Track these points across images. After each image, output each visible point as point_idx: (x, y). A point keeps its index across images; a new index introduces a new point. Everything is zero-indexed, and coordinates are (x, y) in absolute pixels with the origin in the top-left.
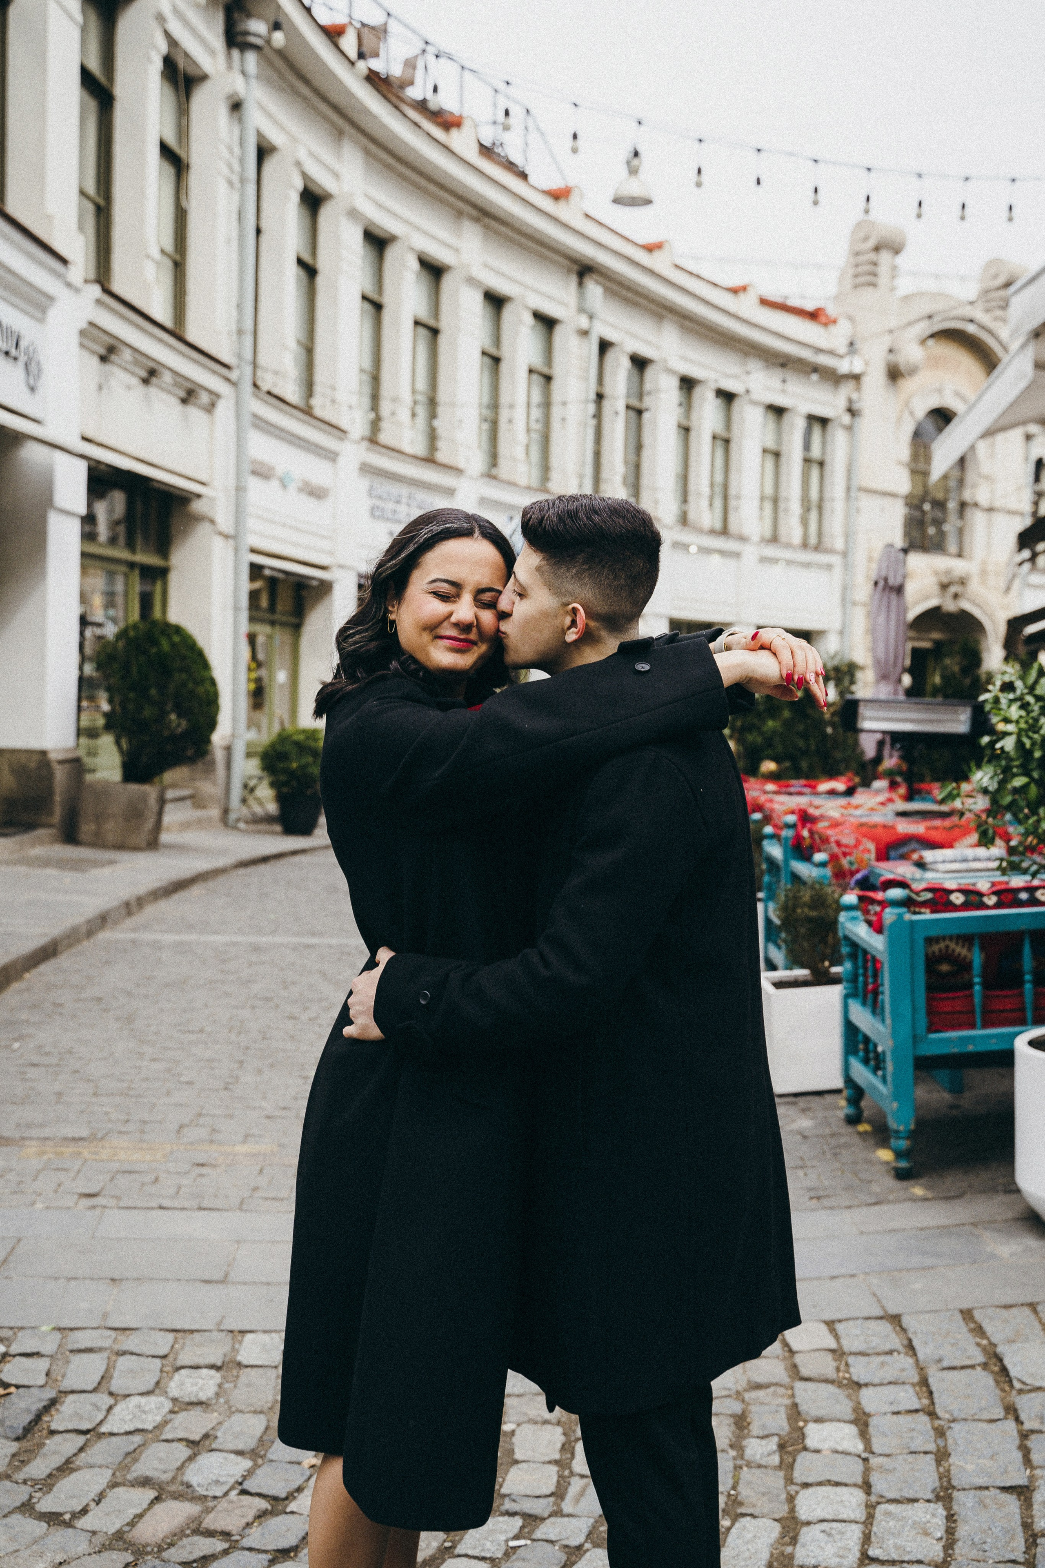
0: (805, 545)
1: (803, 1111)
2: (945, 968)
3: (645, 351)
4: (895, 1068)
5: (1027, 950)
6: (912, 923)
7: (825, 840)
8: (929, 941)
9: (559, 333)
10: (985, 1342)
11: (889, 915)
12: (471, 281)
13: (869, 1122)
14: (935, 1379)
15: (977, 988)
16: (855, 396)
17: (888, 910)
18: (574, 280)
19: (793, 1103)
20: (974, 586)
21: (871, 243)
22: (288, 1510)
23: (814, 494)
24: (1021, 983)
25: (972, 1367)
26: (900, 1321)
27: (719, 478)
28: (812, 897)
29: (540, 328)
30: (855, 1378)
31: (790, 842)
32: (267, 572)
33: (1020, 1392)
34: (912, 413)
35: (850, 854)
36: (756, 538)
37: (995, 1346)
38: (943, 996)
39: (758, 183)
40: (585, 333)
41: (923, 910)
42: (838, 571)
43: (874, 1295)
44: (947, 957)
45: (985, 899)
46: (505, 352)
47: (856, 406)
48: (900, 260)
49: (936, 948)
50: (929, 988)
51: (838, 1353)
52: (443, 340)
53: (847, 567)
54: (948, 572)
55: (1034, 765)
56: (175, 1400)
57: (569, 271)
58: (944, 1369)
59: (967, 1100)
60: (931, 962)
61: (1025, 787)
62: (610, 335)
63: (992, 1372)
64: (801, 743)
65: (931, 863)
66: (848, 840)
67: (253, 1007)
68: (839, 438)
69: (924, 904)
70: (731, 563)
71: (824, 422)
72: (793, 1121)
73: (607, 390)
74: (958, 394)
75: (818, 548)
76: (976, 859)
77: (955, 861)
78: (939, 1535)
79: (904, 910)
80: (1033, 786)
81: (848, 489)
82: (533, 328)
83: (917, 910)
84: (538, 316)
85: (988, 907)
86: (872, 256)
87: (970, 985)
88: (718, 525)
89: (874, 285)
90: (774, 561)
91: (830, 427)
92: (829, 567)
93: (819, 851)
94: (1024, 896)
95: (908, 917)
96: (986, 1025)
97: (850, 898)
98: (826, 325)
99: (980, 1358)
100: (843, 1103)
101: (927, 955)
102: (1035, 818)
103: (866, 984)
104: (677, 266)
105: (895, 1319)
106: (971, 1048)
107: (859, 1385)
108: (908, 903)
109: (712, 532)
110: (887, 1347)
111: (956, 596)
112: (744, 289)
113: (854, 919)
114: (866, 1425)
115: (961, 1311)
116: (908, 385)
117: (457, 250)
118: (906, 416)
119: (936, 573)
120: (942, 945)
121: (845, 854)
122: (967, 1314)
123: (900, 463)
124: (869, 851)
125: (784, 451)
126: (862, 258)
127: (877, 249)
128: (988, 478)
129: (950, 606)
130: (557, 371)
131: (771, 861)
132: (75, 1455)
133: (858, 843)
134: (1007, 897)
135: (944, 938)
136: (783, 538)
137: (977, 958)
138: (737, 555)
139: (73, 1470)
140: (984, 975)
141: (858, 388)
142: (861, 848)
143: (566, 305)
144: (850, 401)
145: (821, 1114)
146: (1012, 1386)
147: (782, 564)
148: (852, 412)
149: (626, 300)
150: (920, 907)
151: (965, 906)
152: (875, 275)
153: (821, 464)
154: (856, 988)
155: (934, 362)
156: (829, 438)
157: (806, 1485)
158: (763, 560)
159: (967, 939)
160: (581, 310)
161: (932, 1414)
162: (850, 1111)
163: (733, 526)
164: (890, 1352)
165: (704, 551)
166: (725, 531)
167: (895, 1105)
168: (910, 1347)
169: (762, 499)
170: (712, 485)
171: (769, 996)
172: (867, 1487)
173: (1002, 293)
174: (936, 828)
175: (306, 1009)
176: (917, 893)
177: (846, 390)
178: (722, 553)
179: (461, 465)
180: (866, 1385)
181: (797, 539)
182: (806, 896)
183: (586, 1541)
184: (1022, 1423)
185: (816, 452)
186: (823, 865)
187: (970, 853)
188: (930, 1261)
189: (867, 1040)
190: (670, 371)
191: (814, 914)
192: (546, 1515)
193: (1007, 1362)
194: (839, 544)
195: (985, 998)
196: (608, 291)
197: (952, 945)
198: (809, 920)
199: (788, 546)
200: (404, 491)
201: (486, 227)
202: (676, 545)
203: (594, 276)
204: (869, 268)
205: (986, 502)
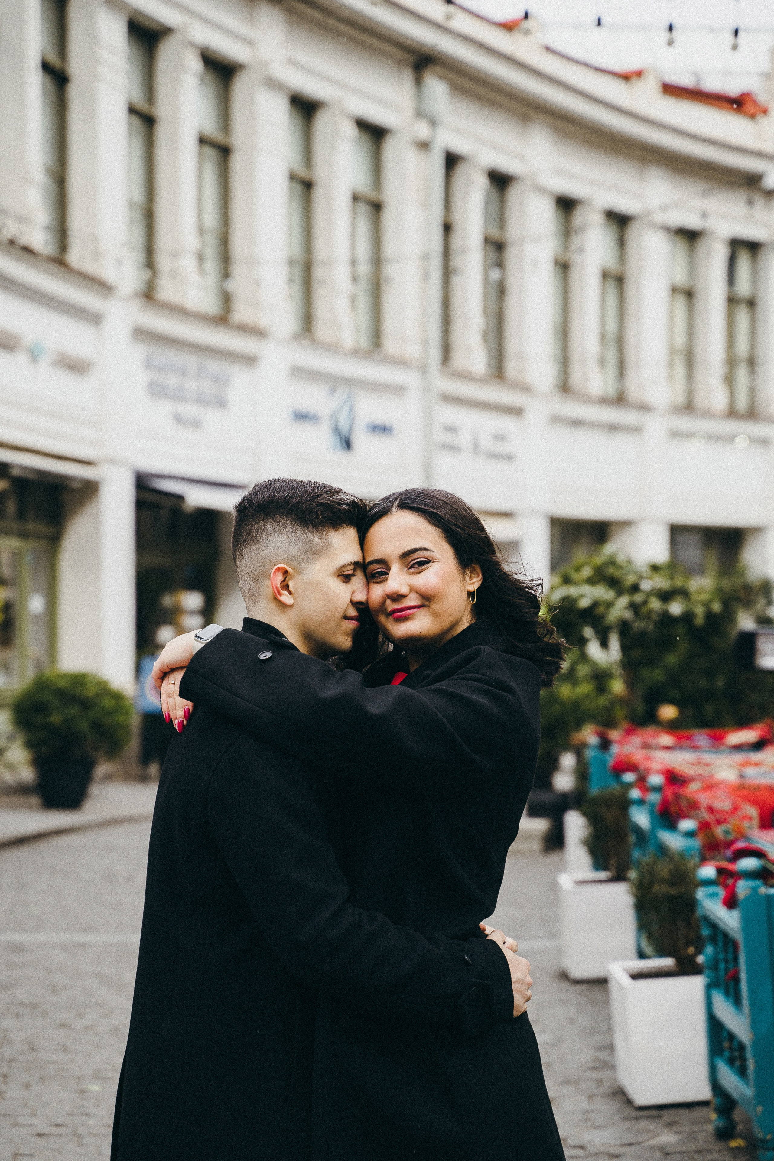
0: (732, 413)
1: (669, 1125)
4: (757, 1066)
6: (769, 898)
7: (694, 805)
11: (743, 887)
12: (272, 83)
13: (743, 1137)
17: (742, 883)
18: (407, 76)
19: (654, 1117)
23: (742, 347)
27: (611, 326)
28: (671, 872)
29: (366, 141)
31: (657, 808)
32: (15, 472)
35: (725, 821)
36: (663, 406)
39: (599, 24)
40: (424, 146)
52: (237, 162)
57: (400, 63)
62: (460, 146)
64: (704, 683)
66: (724, 804)
67: (17, 1015)
70: (630, 441)
71: (753, 248)
72: (655, 1136)
73: (457, 218)
75: (751, 414)
79: (757, 883)
82: (355, 142)
83: (773, 882)
84: (362, 125)
88: (612, 392)
90: (690, 436)
91: (763, 253)
92: (766, 442)
93: (686, 816)
95: (764, 890)
97: (708, 871)
98: (752, 116)
100: (714, 1116)
103: (726, 971)
104: (548, 49)
108: (764, 875)
109: (604, 401)
112: (639, 74)
113: (713, 895)
117: (251, 42)
121: (719, 822)
124: (750, 818)
125: (700, 289)
130: (390, 196)
131: (638, 831)
133: (735, 809)
136: (701, 401)
138: (636, 430)
142: (739, 814)
145: (688, 1129)
147: (699, 438)
149: (480, 99)
153: (751, 303)
154: (718, 977)
156: (761, 268)
158: (676, 435)
162: (721, 1123)
163: (632, 392)
166: (620, 399)
167: (760, 1109)
169: (672, 351)
170: (602, 337)
171: (622, 989)
175: (81, 1016)
176: (773, 864)
181: (720, 405)
182: (664, 870)
185: (743, 287)
186: (690, 834)
189: (731, 1036)
190: (540, 190)
191: (673, 891)
196: (456, 89)
198: (669, 898)
199: (708, 414)
200: (190, 361)
202: (556, 420)
203: (437, 69)
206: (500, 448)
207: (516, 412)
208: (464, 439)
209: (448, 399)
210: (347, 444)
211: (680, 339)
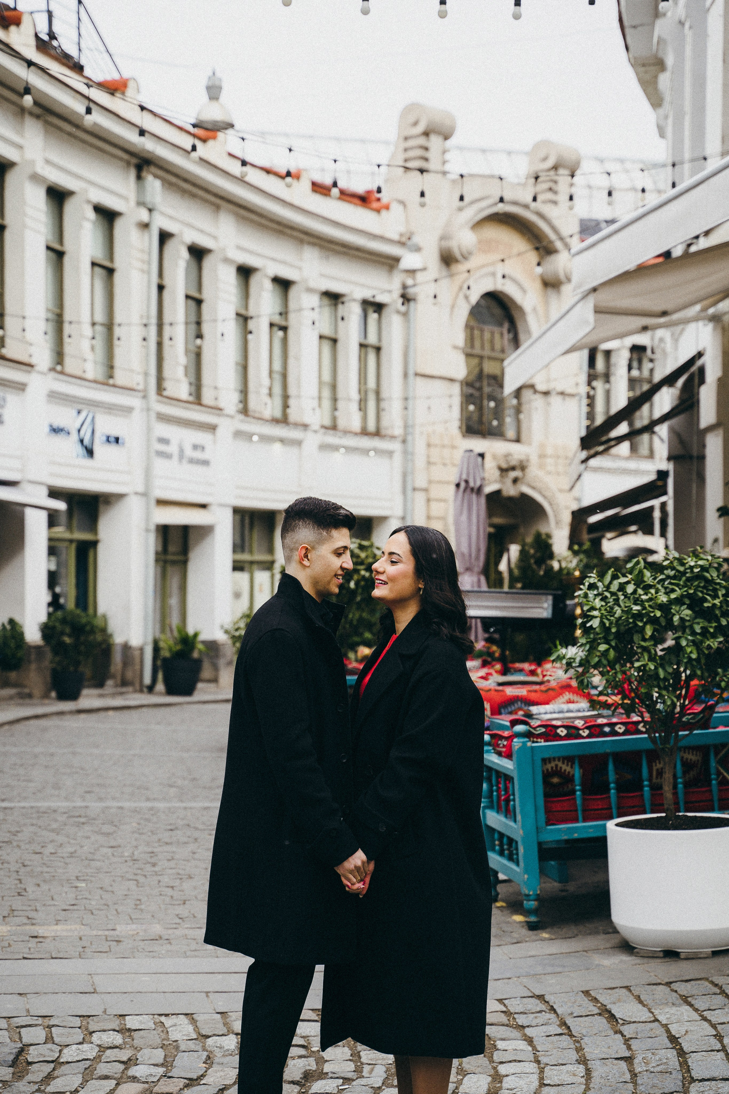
0: (364, 432)
2: (555, 780)
3: (204, 242)
4: (525, 851)
5: (611, 767)
6: (532, 747)
8: (544, 761)
9: (119, 225)
10: (599, 1005)
11: (516, 745)
12: (34, 177)
13: (503, 901)
14: (570, 1021)
15: (578, 793)
16: (408, 283)
17: (515, 740)
18: (132, 174)
20: (533, 471)
21: (420, 128)
22: (201, 1083)
23: (371, 383)
24: (608, 790)
25: (593, 1015)
26: (544, 998)
27: (277, 366)
29: (101, 221)
30: (520, 1024)
33: (623, 1024)
34: (466, 298)
36: (316, 427)
37: (605, 1006)
38: (555, 799)
40: (146, 226)
41: (539, 740)
42: (398, 458)
43: (525, 986)
44: (557, 772)
45: (581, 732)
46: (68, 246)
47: (411, 291)
48: (449, 146)
49: (549, 766)
50: (546, 795)
51: (507, 1013)
53: (407, 454)
54: (507, 456)
55: (611, 637)
56: (99, 1046)
57: (128, 163)
58: (575, 1017)
59: (572, 887)
60: (547, 776)
61: (607, 651)
62: (170, 227)
63: (605, 1018)
65: (536, 714)
68: (394, 324)
69: (540, 736)
70: (294, 451)
71: (379, 307)
73: (167, 282)
74: (512, 279)
75: (377, 433)
76: (569, 711)
77: (554, 713)
78: (582, 1075)
79: (526, 739)
80: (611, 650)
81: (406, 375)
82: (94, 223)
83: (535, 740)
84: (99, 210)
85: (583, 737)
86: (422, 141)
87: (574, 792)
88: (278, 414)
89: (425, 170)
90: (335, 448)
91: (385, 312)
92: (390, 453)
94: (607, 729)
95: (529, 744)
96: (585, 820)
98: (378, 211)
99: (596, 1011)
101: (543, 771)
102: (614, 671)
103: (499, 796)
104: (231, 155)
105: (541, 997)
106: (576, 836)
107: (523, 1027)
108: (528, 735)
109: (273, 420)
110: (538, 1009)
111: (515, 481)
114: (532, 1042)
115: (583, 992)
116: (461, 269)
117: (20, 147)
118: (461, 300)
119: (495, 457)
120: (553, 764)
122: (586, 993)
123: (456, 347)
125: (341, 337)
126: (411, 143)
127: (426, 134)
129: (510, 491)
130: (119, 263)
132: (52, 1072)
134: (596, 730)
135: (554, 759)
136: (341, 423)
137: (577, 773)
138: (298, 443)
139: (54, 1078)
140: (583, 784)
143: (126, 199)
144: (405, 287)
146: (618, 1023)
147: (342, 450)
148: (406, 298)
149: (184, 192)
150: (537, 739)
151: (567, 737)
152: (426, 160)
153: (378, 349)
154: (492, 802)
155: (485, 246)
156: (384, 321)
157: (502, 1063)
158: (324, 447)
159: (569, 759)
160: (140, 203)
161: (571, 1036)
163: (293, 414)
164: (540, 1012)
165: (266, 439)
166: (284, 420)
167: (526, 876)
168: (553, 1009)
170: (271, 372)
172: (538, 1062)
174: (536, 691)
176: (535, 728)
178: (282, 441)
179: (33, 361)
180: (528, 1026)
181: (356, 425)
183: (382, 1086)
184: (625, 1036)
185: (372, 337)
187: (565, 707)
188: (559, 969)
190: (227, 261)
192: (355, 1078)
193: (613, 1012)
194: (398, 431)
195: (584, 800)
196: (168, 185)
197: (560, 764)
199: (346, 432)
201: (47, 123)
202: (238, 434)
203: (153, 169)
204: (419, 152)
205: (541, 387)
206: (198, 455)
207: (212, 428)
208: (173, 449)
209: (162, 418)
210: (90, 452)
211: (327, 377)
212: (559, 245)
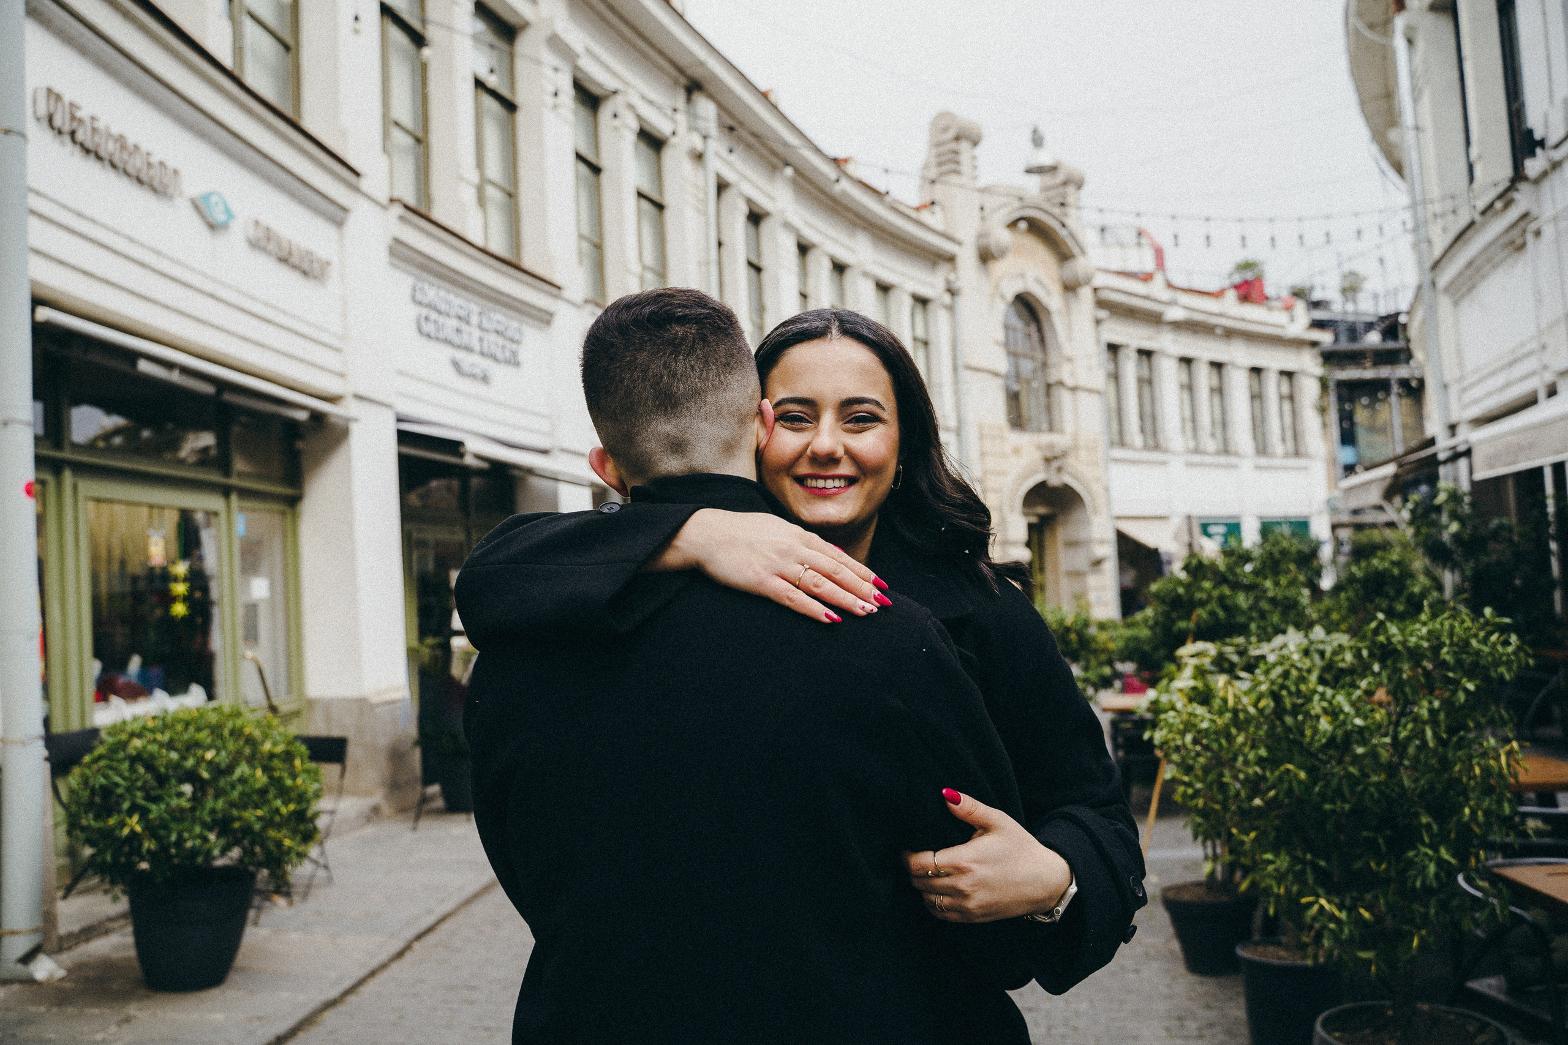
3: (762, 201)
9: (668, 155)
16: (952, 277)
18: (682, 94)
20: (1072, 461)
21: (951, 134)
29: (645, 147)
34: (1002, 297)
40: (700, 158)
46: (606, 164)
47: (955, 286)
48: (979, 151)
52: (522, 119)
53: (962, 443)
54: (1050, 447)
57: (676, 83)
68: (941, 319)
71: (925, 303)
73: (726, 238)
74: (1039, 282)
81: (955, 369)
82: (638, 146)
86: (952, 146)
89: (957, 172)
91: (931, 307)
111: (1059, 469)
112: (846, 161)
116: (998, 268)
118: (998, 300)
119: (1039, 447)
123: (997, 343)
126: (943, 148)
127: (957, 138)
128: (1070, 360)
129: (1055, 481)
130: (669, 200)
141: (954, 269)
143: (674, 120)
144: (948, 282)
148: (952, 292)
152: (957, 163)
153: (926, 344)
155: (1015, 249)
156: (931, 319)
160: (692, 128)
173: (1061, 190)
177: (943, 272)
185: (920, 332)
194: (952, 423)
204: (951, 156)
205: (1069, 382)
212: (1076, 250)
